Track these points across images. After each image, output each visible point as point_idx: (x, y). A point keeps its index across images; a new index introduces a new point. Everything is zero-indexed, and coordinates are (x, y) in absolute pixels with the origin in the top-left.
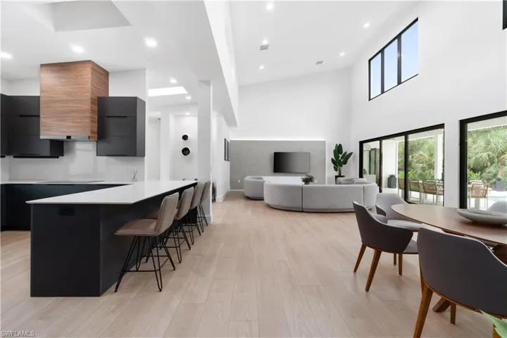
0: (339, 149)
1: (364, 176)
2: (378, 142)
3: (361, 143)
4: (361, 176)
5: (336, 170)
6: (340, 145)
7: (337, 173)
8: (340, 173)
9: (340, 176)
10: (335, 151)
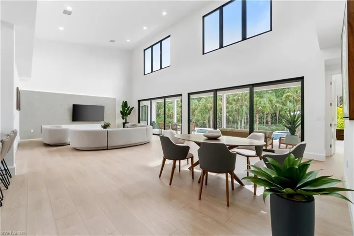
0: (125, 104)
1: (141, 122)
2: (150, 101)
3: (139, 101)
4: (139, 122)
5: (123, 118)
6: (126, 102)
7: (124, 121)
8: (126, 121)
9: (126, 123)
10: (122, 105)
